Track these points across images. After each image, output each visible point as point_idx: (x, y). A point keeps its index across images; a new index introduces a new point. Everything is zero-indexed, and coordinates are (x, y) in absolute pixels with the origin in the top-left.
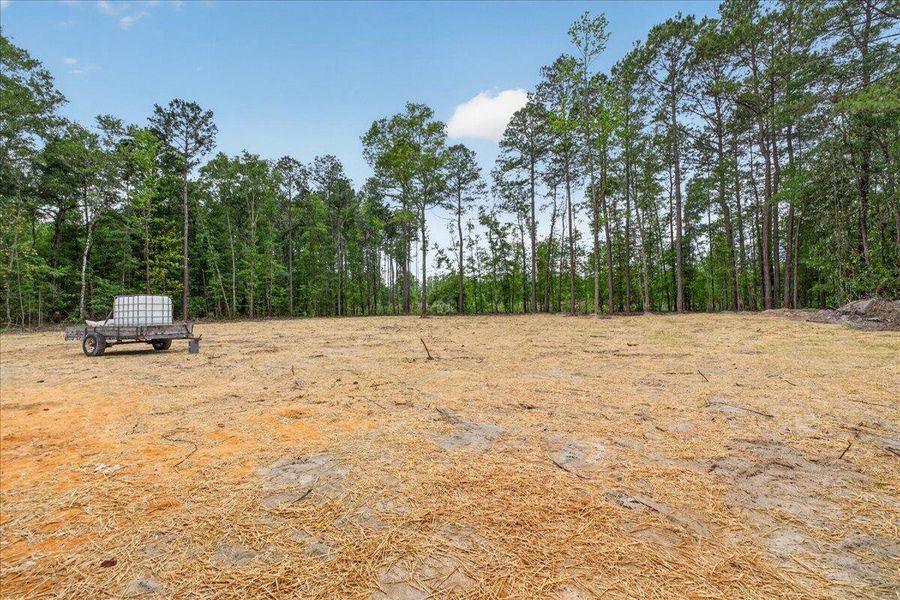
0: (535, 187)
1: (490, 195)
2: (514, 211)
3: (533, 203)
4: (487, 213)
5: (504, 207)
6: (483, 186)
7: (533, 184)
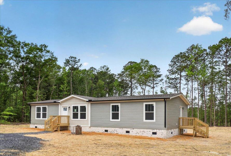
0: (181, 81)
1: (165, 83)
2: (173, 88)
3: (180, 87)
4: (163, 89)
5: (169, 87)
6: (163, 80)
7: (180, 80)
